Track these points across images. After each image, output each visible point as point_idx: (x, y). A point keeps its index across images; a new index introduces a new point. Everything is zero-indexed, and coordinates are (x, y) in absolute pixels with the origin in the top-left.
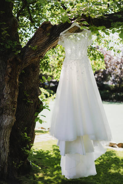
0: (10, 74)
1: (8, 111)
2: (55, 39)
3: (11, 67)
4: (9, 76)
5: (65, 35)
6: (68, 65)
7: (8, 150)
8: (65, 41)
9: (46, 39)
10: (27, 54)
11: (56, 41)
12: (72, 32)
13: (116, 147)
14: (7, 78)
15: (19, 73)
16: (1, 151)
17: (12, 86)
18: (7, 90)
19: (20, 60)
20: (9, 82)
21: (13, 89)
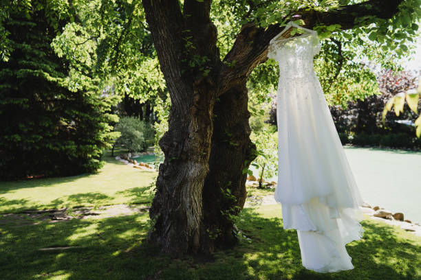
0: (198, 103)
2: (262, 49)
3: (199, 93)
4: (196, 106)
5: (277, 42)
6: (284, 88)
8: (278, 52)
9: (248, 50)
10: (222, 73)
11: (264, 53)
12: (288, 38)
13: (391, 219)
14: (194, 109)
15: (212, 102)
16: (188, 213)
17: (201, 121)
18: (194, 126)
19: (211, 83)
20: (196, 115)
21: (203, 126)
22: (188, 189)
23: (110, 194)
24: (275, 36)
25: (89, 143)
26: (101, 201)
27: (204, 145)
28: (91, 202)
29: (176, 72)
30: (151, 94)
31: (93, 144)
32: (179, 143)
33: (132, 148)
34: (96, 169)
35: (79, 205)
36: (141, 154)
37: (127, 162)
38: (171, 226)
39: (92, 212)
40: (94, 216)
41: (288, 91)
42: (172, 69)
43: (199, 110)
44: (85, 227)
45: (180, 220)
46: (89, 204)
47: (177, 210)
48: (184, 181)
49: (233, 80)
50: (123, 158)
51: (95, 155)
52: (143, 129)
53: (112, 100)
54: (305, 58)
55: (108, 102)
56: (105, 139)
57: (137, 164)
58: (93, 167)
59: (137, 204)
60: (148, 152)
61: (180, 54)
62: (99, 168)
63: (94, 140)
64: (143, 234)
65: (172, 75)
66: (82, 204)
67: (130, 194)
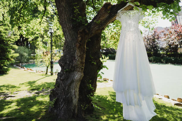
0: (80, 41)
1: (78, 69)
2: (113, 15)
3: (81, 36)
4: (79, 43)
5: (121, 12)
7: (78, 97)
9: (107, 15)
10: (92, 27)
11: (114, 17)
12: (127, 10)
14: (78, 45)
15: (87, 41)
16: (73, 98)
17: (81, 51)
18: (77, 53)
19: (87, 31)
20: (79, 47)
21: (82, 53)
22: (74, 86)
23: (17, 85)
24: (121, 9)
25: (3, 59)
26: (14, 89)
27: (82, 63)
28: (8, 90)
29: (69, 24)
30: (36, 35)
31: (5, 60)
32: (70, 62)
33: (22, 61)
34: (6, 72)
35: (2, 92)
36: (26, 64)
37: (20, 68)
38: (64, 105)
39: (10, 95)
40: (12, 98)
41: (125, 37)
42: (67, 23)
43: (80, 45)
44: (10, 104)
45: (69, 101)
46: (7, 91)
47: (68, 96)
48: (72, 82)
49: (97, 30)
50: (18, 66)
51: (5, 65)
52: (27, 52)
53: (15, 38)
54: (135, 21)
55: (13, 39)
56: (11, 57)
57: (26, 69)
58: (5, 71)
59: (33, 90)
60: (29, 63)
61: (72, 16)
62: (8, 71)
63: (6, 58)
64: (43, 107)
65: (67, 26)
66: (4, 91)
67: (28, 84)
